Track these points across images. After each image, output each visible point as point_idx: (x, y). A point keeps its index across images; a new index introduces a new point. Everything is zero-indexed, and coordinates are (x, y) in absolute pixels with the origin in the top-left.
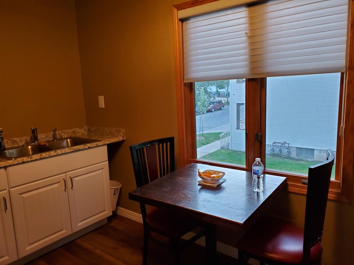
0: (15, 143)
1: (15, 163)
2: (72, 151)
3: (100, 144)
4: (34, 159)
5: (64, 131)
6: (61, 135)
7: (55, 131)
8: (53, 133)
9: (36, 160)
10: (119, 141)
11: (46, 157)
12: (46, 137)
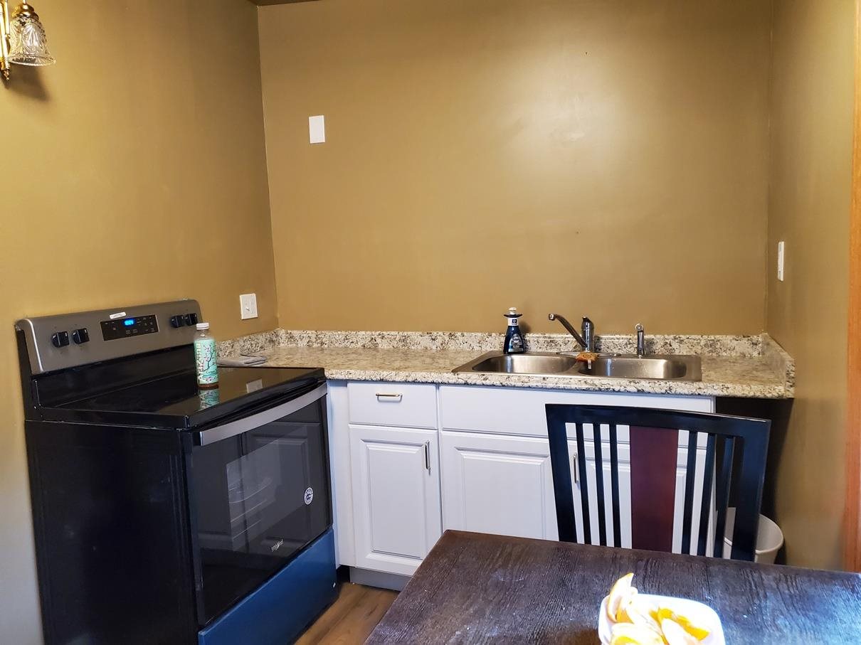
0: (553, 344)
1: (450, 381)
2: (584, 387)
3: (679, 391)
4: (488, 382)
5: (683, 337)
6: (671, 346)
7: (642, 331)
8: (636, 337)
9: (493, 386)
10: (762, 396)
11: (514, 386)
12: (626, 344)
